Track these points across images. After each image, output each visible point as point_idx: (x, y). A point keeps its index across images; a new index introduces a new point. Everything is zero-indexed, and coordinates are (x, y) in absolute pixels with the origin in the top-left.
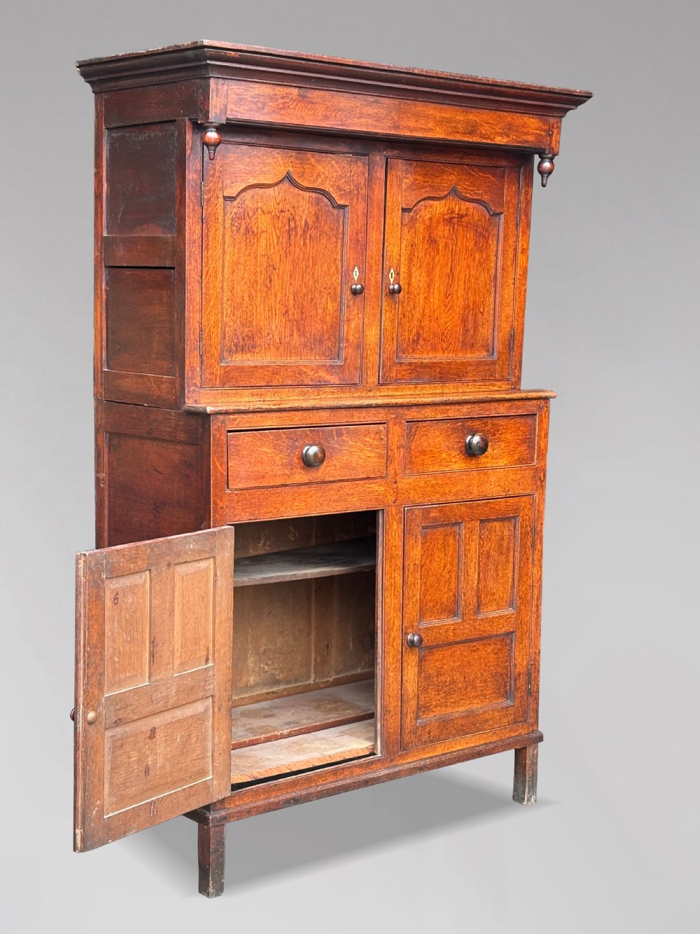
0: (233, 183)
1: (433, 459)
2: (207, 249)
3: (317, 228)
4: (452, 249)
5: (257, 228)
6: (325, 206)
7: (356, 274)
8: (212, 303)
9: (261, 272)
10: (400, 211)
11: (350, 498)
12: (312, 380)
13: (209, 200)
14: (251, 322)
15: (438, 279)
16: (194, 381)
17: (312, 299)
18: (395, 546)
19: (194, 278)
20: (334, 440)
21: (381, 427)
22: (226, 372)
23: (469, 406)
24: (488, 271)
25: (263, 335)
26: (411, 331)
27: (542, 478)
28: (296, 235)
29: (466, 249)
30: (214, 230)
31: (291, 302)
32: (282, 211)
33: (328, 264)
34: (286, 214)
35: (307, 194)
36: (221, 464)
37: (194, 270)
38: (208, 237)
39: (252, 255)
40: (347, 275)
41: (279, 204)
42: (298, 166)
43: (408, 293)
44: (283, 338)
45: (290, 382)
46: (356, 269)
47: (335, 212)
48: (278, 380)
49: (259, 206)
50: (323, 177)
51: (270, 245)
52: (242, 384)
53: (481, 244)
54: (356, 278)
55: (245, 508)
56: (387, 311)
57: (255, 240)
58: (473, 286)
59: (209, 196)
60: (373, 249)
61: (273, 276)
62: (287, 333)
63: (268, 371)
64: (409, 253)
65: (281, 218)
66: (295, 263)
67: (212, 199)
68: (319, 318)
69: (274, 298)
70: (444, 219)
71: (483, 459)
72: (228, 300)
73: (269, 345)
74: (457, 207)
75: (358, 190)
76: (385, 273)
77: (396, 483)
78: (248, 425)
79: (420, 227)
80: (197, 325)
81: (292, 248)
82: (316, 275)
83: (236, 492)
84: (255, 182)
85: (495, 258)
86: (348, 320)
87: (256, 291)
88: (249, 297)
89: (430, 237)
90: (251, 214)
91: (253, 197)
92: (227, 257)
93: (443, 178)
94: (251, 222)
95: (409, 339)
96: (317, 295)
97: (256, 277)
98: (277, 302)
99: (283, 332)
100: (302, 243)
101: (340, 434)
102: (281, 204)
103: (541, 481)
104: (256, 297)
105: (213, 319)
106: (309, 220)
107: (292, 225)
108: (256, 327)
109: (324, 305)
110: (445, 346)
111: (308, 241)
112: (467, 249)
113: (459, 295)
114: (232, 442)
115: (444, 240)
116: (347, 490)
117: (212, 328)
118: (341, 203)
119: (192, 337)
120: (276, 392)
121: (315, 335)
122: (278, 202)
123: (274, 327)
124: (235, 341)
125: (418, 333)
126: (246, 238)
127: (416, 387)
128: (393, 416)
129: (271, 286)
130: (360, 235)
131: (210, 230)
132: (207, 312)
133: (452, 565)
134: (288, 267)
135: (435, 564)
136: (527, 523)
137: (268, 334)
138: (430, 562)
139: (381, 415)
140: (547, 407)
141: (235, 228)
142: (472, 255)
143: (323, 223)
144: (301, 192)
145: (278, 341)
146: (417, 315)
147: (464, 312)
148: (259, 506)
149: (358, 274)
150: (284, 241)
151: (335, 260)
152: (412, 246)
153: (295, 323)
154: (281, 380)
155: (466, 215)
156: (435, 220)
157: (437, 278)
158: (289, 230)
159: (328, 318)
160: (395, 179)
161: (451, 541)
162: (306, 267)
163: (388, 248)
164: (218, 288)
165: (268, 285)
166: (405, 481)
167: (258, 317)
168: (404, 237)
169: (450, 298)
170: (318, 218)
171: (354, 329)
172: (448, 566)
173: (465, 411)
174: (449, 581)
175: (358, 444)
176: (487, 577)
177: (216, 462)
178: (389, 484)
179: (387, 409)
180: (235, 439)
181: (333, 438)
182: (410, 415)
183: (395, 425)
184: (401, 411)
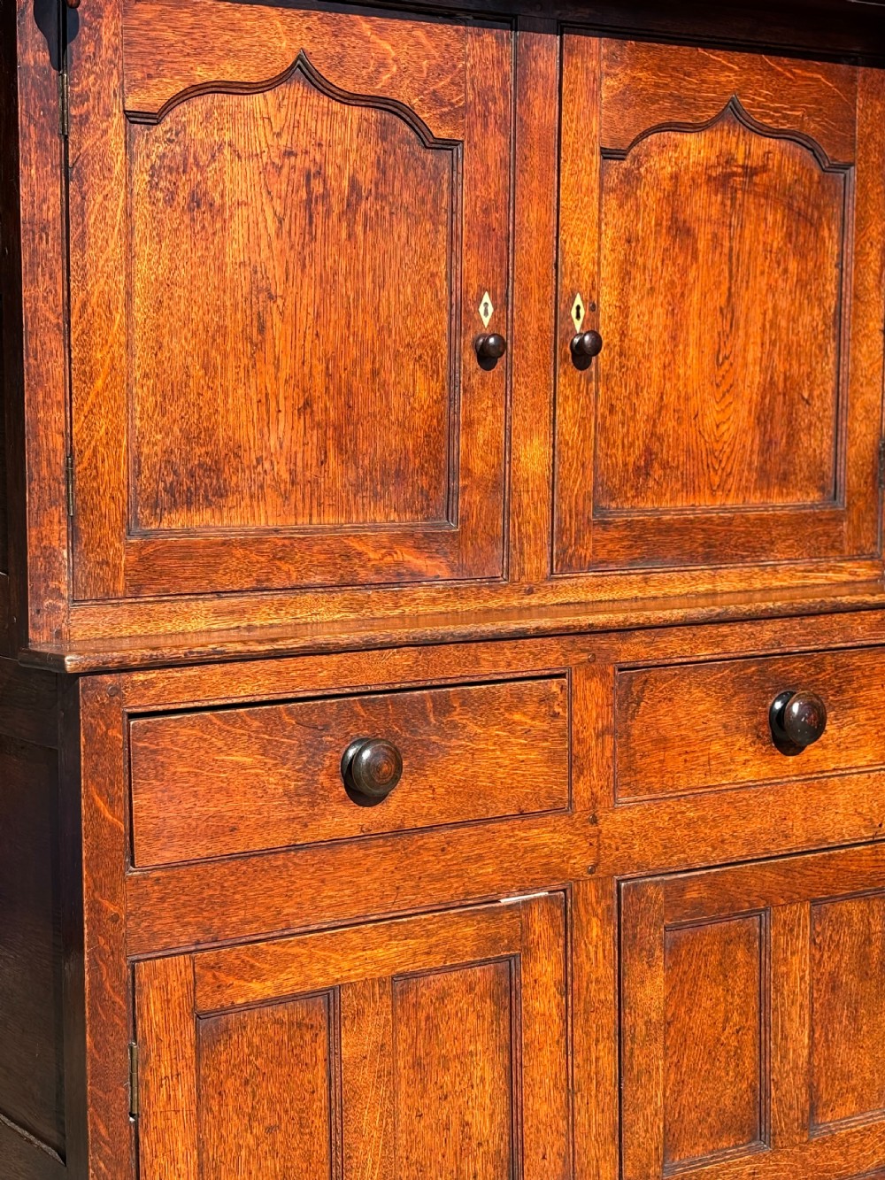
0: (150, 76)
1: (688, 757)
2: (82, 246)
3: (384, 197)
4: (731, 249)
5: (222, 196)
6: (401, 141)
7: (486, 312)
8: (99, 383)
9: (235, 306)
10: (597, 158)
11: (472, 868)
12: (378, 571)
13: (84, 120)
14: (210, 432)
15: (696, 321)
16: (53, 585)
17: (375, 373)
18: (597, 981)
19: (47, 320)
20: (429, 723)
21: (554, 686)
22: (141, 560)
23: (778, 625)
24: (820, 300)
25: (246, 462)
26: (632, 445)
28: (328, 213)
29: (765, 250)
30: (99, 198)
31: (319, 380)
32: (289, 154)
33: (413, 286)
34: (299, 162)
35: (355, 113)
36: (111, 804)
37: (45, 298)
38: (83, 215)
39: (210, 261)
40: (462, 312)
41: (279, 135)
42: (326, 38)
43: (621, 354)
44: (299, 469)
45: (318, 579)
46: (486, 298)
47: (430, 157)
48: (288, 573)
49: (227, 139)
50: (394, 69)
51: (259, 237)
52: (189, 586)
53: (801, 239)
54: (486, 320)
55: (183, 916)
56: (566, 398)
57: (218, 226)
58: (784, 336)
59: (83, 110)
60: (531, 249)
61: (267, 317)
62: (312, 456)
63: (260, 553)
64: (622, 258)
65: (285, 171)
66: (326, 282)
67: (92, 118)
68: (393, 418)
69: (272, 370)
70: (710, 178)
72: (146, 376)
73: (261, 487)
74: (742, 148)
75: (486, 104)
76: (562, 306)
77: (594, 821)
78: (186, 697)
79: (649, 196)
80: (59, 440)
81: (317, 246)
82: (383, 312)
83: (156, 874)
84: (212, 77)
85: (835, 272)
86: (470, 424)
87: (225, 356)
88: (205, 367)
89: (674, 219)
90: (204, 159)
91: (208, 116)
92: (141, 267)
93: (704, 76)
94: (205, 180)
95: (625, 465)
96: (388, 363)
97: (223, 317)
98: (282, 381)
99: (300, 456)
100: (344, 235)
101: (443, 708)
102: (285, 136)
104: (224, 368)
105: (102, 426)
106: (360, 177)
107: (317, 187)
108: (226, 445)
109: (407, 388)
110: (717, 480)
111: (359, 229)
112: (768, 250)
113: (750, 358)
114: (141, 744)
115: (709, 229)
116: (464, 849)
117: (101, 449)
118: (443, 133)
119: (45, 472)
120: (282, 604)
121: (385, 462)
122: (277, 130)
123: (273, 442)
124: (169, 480)
125: (648, 451)
126: (193, 219)
127: (646, 581)
128: (585, 657)
129: (263, 341)
130: (495, 215)
131: (89, 195)
132: (86, 409)
133: (743, 1013)
134: (309, 294)
135: (700, 1017)
137: (259, 460)
138: (689, 1011)
139: (553, 655)
141: (160, 195)
142: (779, 263)
143: (397, 184)
144: (336, 106)
145: (286, 476)
146: (645, 407)
147: (763, 398)
149: (491, 309)
150: (296, 229)
151: (433, 275)
152: (629, 241)
153: (330, 433)
154: (294, 575)
155: (764, 169)
156: (686, 179)
157: (693, 319)
158: (309, 201)
159: (418, 419)
160: (582, 78)
161: (740, 956)
162: (357, 293)
163: (570, 244)
164: (116, 347)
165: (256, 337)
166: (618, 817)
167: (231, 417)
168: (610, 218)
169: (726, 366)
170: (384, 173)
171: (486, 443)
172: (736, 1017)
173: (767, 638)
174: (738, 1054)
175: (494, 731)
176: (833, 1036)
177: (97, 798)
178: (578, 825)
179: (566, 639)
180: (149, 734)
181: (426, 719)
182: (629, 653)
183: (590, 677)
184: (605, 643)
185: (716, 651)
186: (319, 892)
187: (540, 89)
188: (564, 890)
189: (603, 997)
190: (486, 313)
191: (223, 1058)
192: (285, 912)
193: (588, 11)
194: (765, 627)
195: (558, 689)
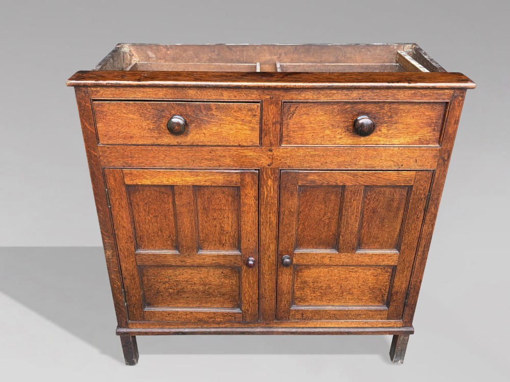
1: (314, 134)
11: (222, 159)
18: (270, 197)
20: (203, 113)
23: (361, 92)
27: (446, 158)
36: (90, 125)
55: (118, 158)
71: (373, 138)
77: (271, 151)
78: (111, 96)
83: (107, 146)
101: (210, 109)
103: (444, 160)
114: (97, 108)
116: (219, 153)
128: (268, 97)
133: (332, 214)
135: (314, 212)
136: (421, 192)
138: (309, 210)
139: (255, 96)
140: (462, 96)
148: (131, 157)
161: (333, 197)
166: (281, 151)
172: (329, 214)
173: (355, 96)
174: (329, 225)
175: (229, 118)
176: (372, 225)
177: (85, 123)
178: (264, 151)
179: (261, 90)
180: (100, 106)
181: (201, 112)
182: (288, 97)
183: (270, 104)
184: (277, 93)
185: (329, 99)
186: (165, 158)
188: (259, 170)
189: (272, 201)
191: (138, 196)
192: (153, 162)
194: (354, 92)
195: (256, 107)
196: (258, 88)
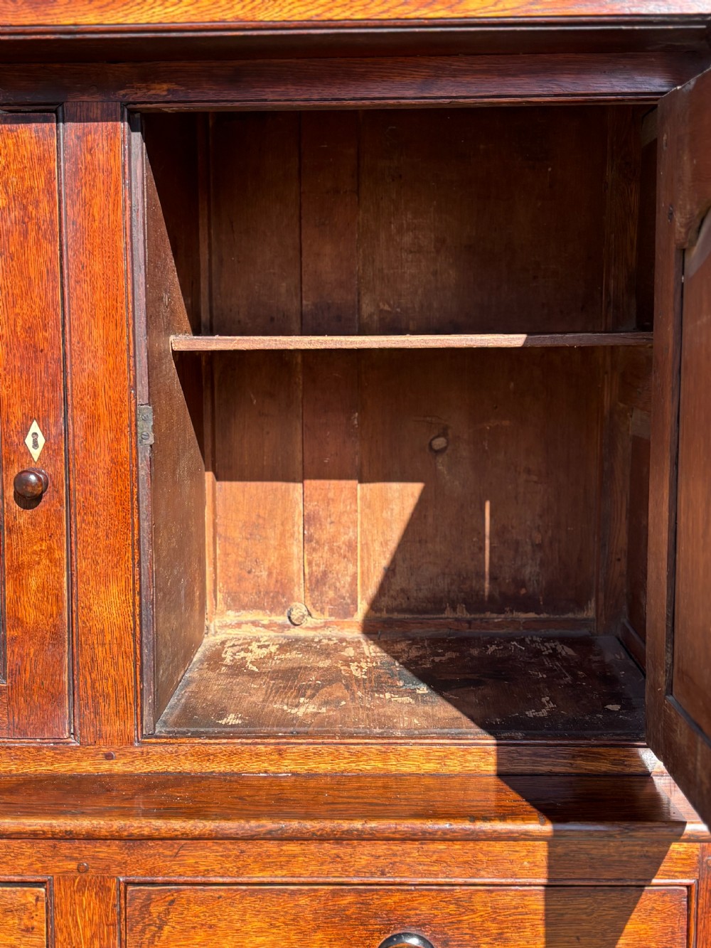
7: (35, 443)
21: (28, 896)
23: (381, 848)
46: (35, 428)
54: (36, 453)
60: (96, 371)
86: (19, 568)
128: (72, 865)
139: (25, 862)
149: (41, 441)
171: (42, 588)
173: (363, 862)
179: (44, 844)
182: (138, 865)
183: (80, 890)
184: (103, 850)
185: (280, 872)
187: (100, 185)
190: (35, 445)
193: (165, 86)
194: (360, 849)
195: (32, 899)
196: (34, 836)
